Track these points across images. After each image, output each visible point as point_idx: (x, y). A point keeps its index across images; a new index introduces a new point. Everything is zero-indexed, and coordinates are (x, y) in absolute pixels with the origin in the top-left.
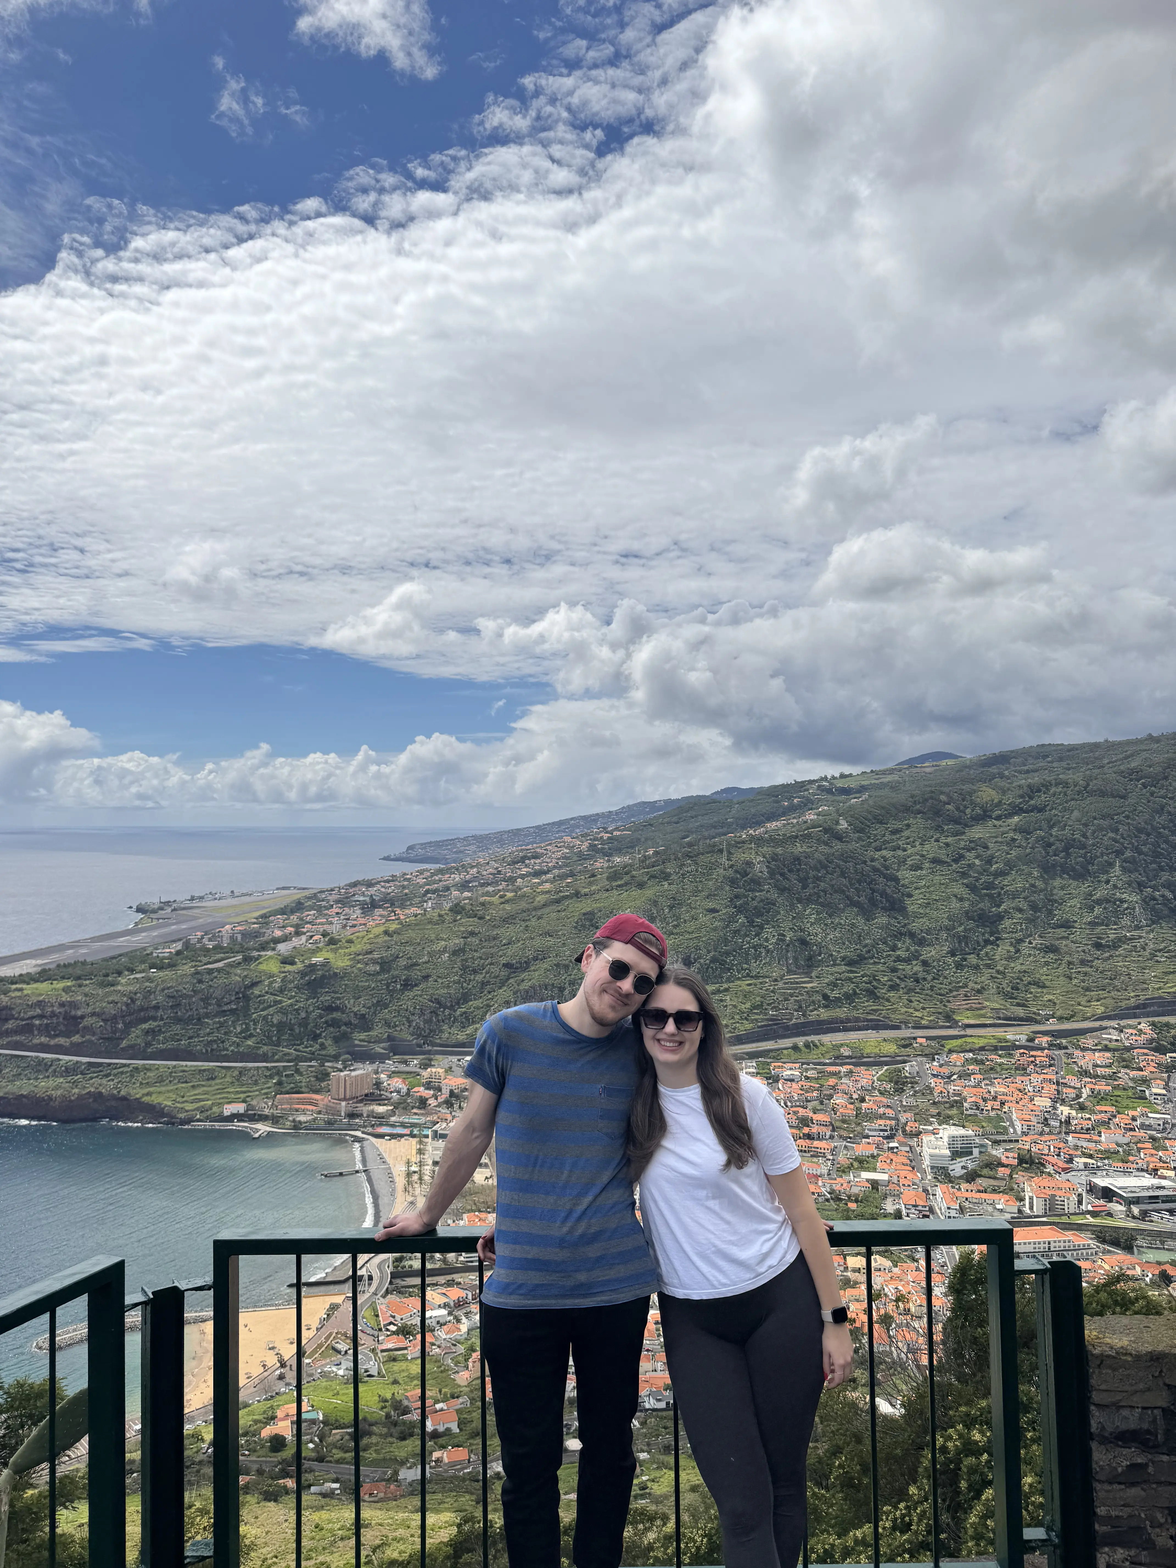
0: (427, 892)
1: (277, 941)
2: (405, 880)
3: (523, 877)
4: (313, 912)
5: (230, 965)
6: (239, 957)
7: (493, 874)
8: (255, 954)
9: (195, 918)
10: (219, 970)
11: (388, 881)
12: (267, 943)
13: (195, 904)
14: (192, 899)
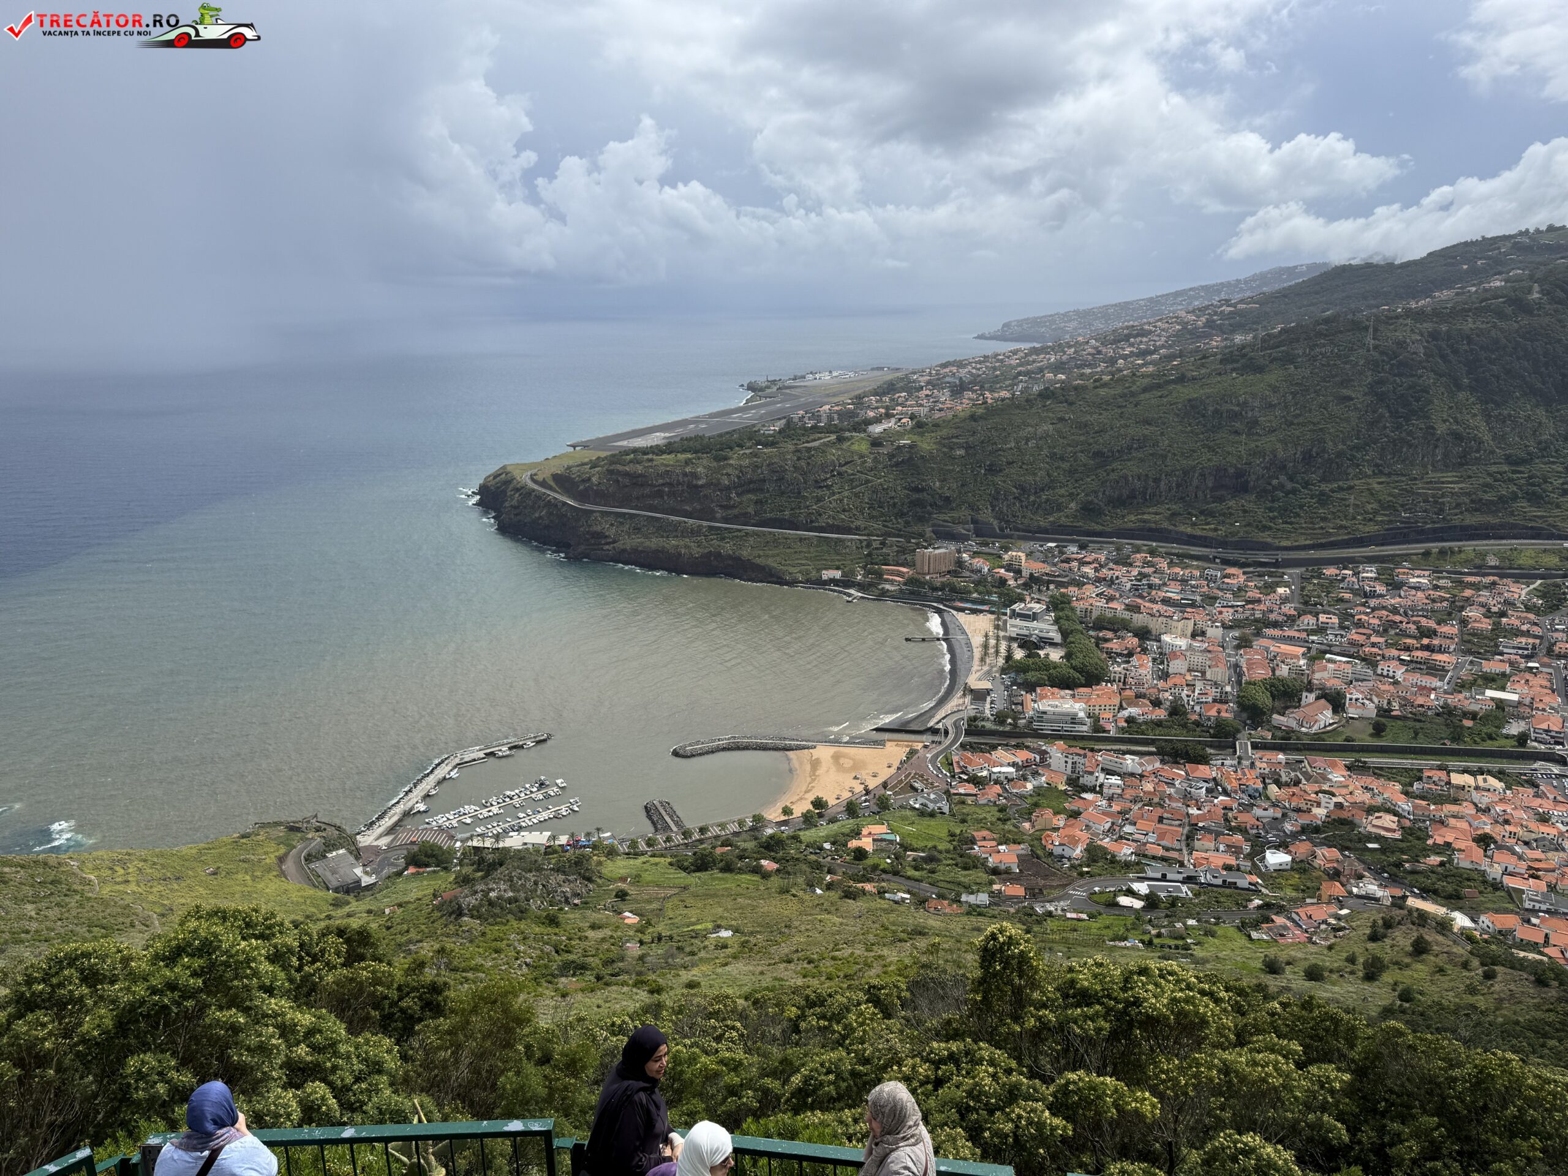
0: (1020, 374)
1: (869, 422)
2: (998, 361)
3: (1125, 357)
4: (903, 394)
5: (824, 444)
6: (833, 437)
7: (1092, 355)
8: (847, 434)
9: (797, 397)
10: (815, 449)
11: (980, 362)
12: (859, 424)
13: (798, 383)
14: (795, 379)
